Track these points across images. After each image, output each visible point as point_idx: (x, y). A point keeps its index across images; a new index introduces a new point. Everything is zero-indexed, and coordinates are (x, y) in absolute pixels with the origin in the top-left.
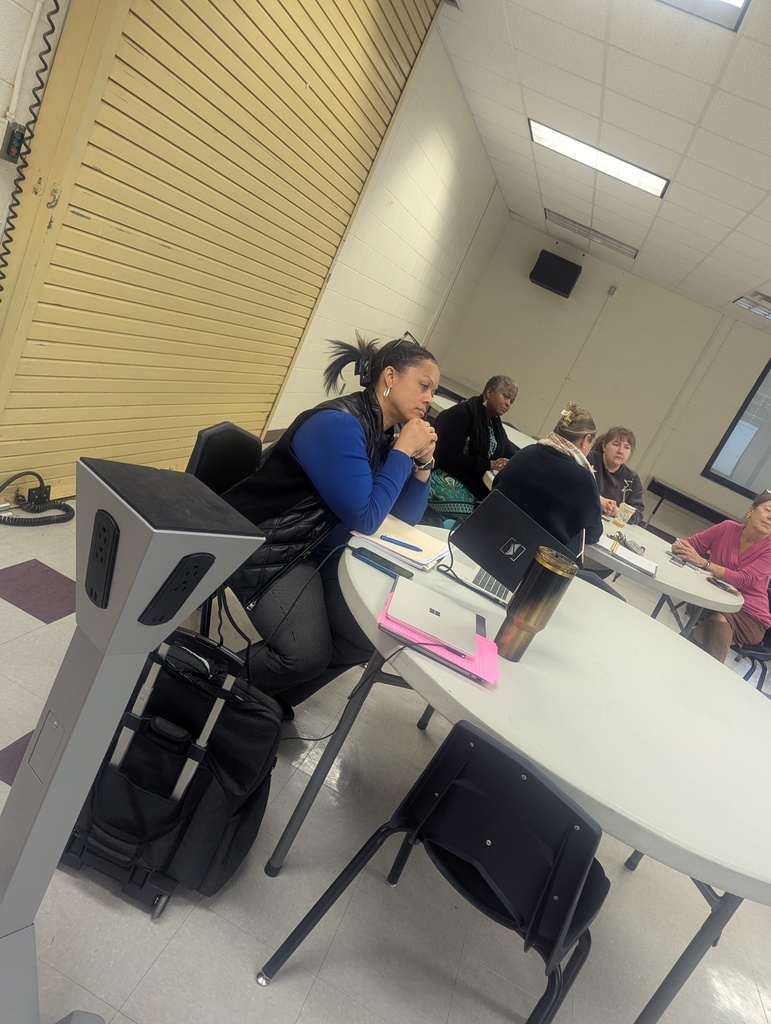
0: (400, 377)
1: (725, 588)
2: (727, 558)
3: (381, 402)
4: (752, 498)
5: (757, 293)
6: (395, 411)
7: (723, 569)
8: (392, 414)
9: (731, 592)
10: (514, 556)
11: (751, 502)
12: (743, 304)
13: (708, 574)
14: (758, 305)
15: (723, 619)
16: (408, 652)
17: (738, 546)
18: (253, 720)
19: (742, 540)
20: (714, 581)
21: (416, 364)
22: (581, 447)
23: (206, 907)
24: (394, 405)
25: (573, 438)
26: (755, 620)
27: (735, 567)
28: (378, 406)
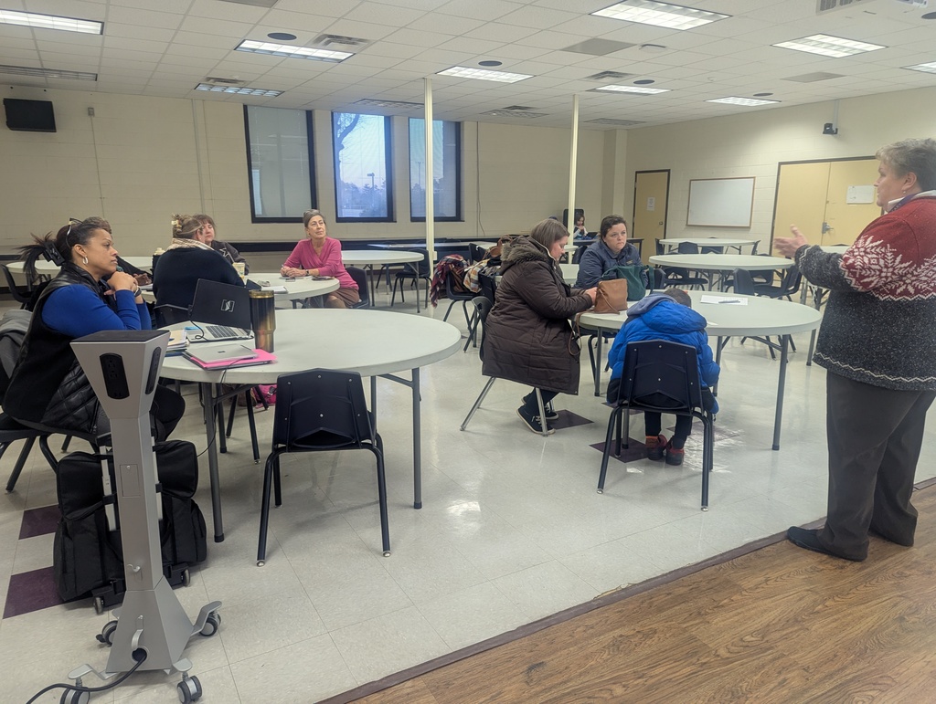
0: (88, 248)
1: (325, 279)
2: (314, 263)
3: (85, 268)
4: (301, 222)
5: (209, 79)
6: (98, 270)
7: (317, 270)
8: (97, 273)
9: (329, 279)
10: (231, 309)
11: (303, 224)
12: (203, 88)
13: (310, 277)
14: (214, 86)
15: (334, 298)
16: (228, 371)
17: (315, 252)
18: (177, 451)
19: (315, 248)
20: (317, 278)
21: (93, 235)
22: (198, 239)
23: (206, 568)
24: (95, 266)
25: (190, 237)
26: (349, 289)
27: (321, 266)
28: (85, 272)
